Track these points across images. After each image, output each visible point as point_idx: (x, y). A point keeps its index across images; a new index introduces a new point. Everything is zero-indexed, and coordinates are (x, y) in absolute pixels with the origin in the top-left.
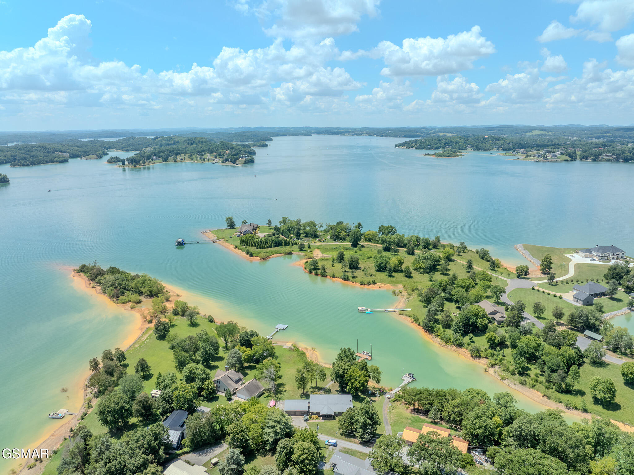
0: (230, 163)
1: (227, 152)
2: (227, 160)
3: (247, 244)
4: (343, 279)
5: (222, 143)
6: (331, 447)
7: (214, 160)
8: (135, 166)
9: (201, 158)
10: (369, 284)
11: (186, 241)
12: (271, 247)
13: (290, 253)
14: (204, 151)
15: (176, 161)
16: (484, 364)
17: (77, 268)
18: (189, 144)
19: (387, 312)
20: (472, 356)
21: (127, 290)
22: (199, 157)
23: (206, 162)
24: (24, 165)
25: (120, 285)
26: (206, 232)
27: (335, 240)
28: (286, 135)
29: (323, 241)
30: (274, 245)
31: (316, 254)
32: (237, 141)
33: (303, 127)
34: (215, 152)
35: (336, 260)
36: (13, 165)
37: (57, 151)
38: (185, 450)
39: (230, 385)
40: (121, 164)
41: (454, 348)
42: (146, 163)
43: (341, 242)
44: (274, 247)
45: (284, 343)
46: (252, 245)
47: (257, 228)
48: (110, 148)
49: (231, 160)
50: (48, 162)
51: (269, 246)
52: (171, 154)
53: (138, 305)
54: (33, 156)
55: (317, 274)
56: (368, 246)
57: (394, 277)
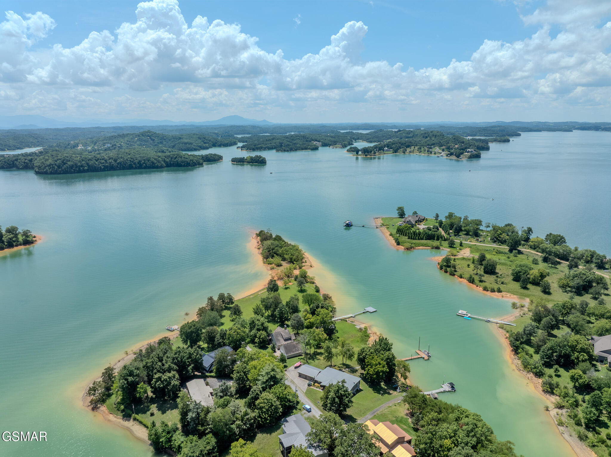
0: (454, 157)
1: (456, 146)
2: (451, 154)
3: (402, 233)
4: (468, 280)
5: (454, 137)
6: (305, 411)
7: (441, 153)
8: (366, 156)
9: (428, 151)
10: (493, 291)
11: (353, 223)
12: (422, 239)
13: (437, 248)
14: (434, 144)
15: (404, 153)
16: (552, 402)
17: (258, 233)
18: (424, 137)
19: (489, 321)
20: (544, 391)
21: (277, 255)
22: (427, 149)
23: (433, 155)
24: (285, 151)
25: (273, 249)
26: (377, 218)
27: (495, 242)
28: (540, 131)
29: (481, 242)
30: (426, 237)
31: (463, 253)
32: (481, 136)
33: (567, 122)
34: (445, 146)
35: (477, 261)
36: (278, 151)
37: (313, 140)
38: (212, 374)
39: (279, 340)
40: (355, 153)
41: (531, 375)
42: (377, 154)
43: (500, 245)
44: (425, 240)
45: (359, 323)
46: (406, 234)
47: (424, 220)
48: (358, 139)
49: (455, 154)
50: (302, 149)
51: (421, 238)
52: (402, 146)
53: (278, 268)
54: (295, 144)
55: (446, 272)
56: (527, 253)
57: (528, 289)
